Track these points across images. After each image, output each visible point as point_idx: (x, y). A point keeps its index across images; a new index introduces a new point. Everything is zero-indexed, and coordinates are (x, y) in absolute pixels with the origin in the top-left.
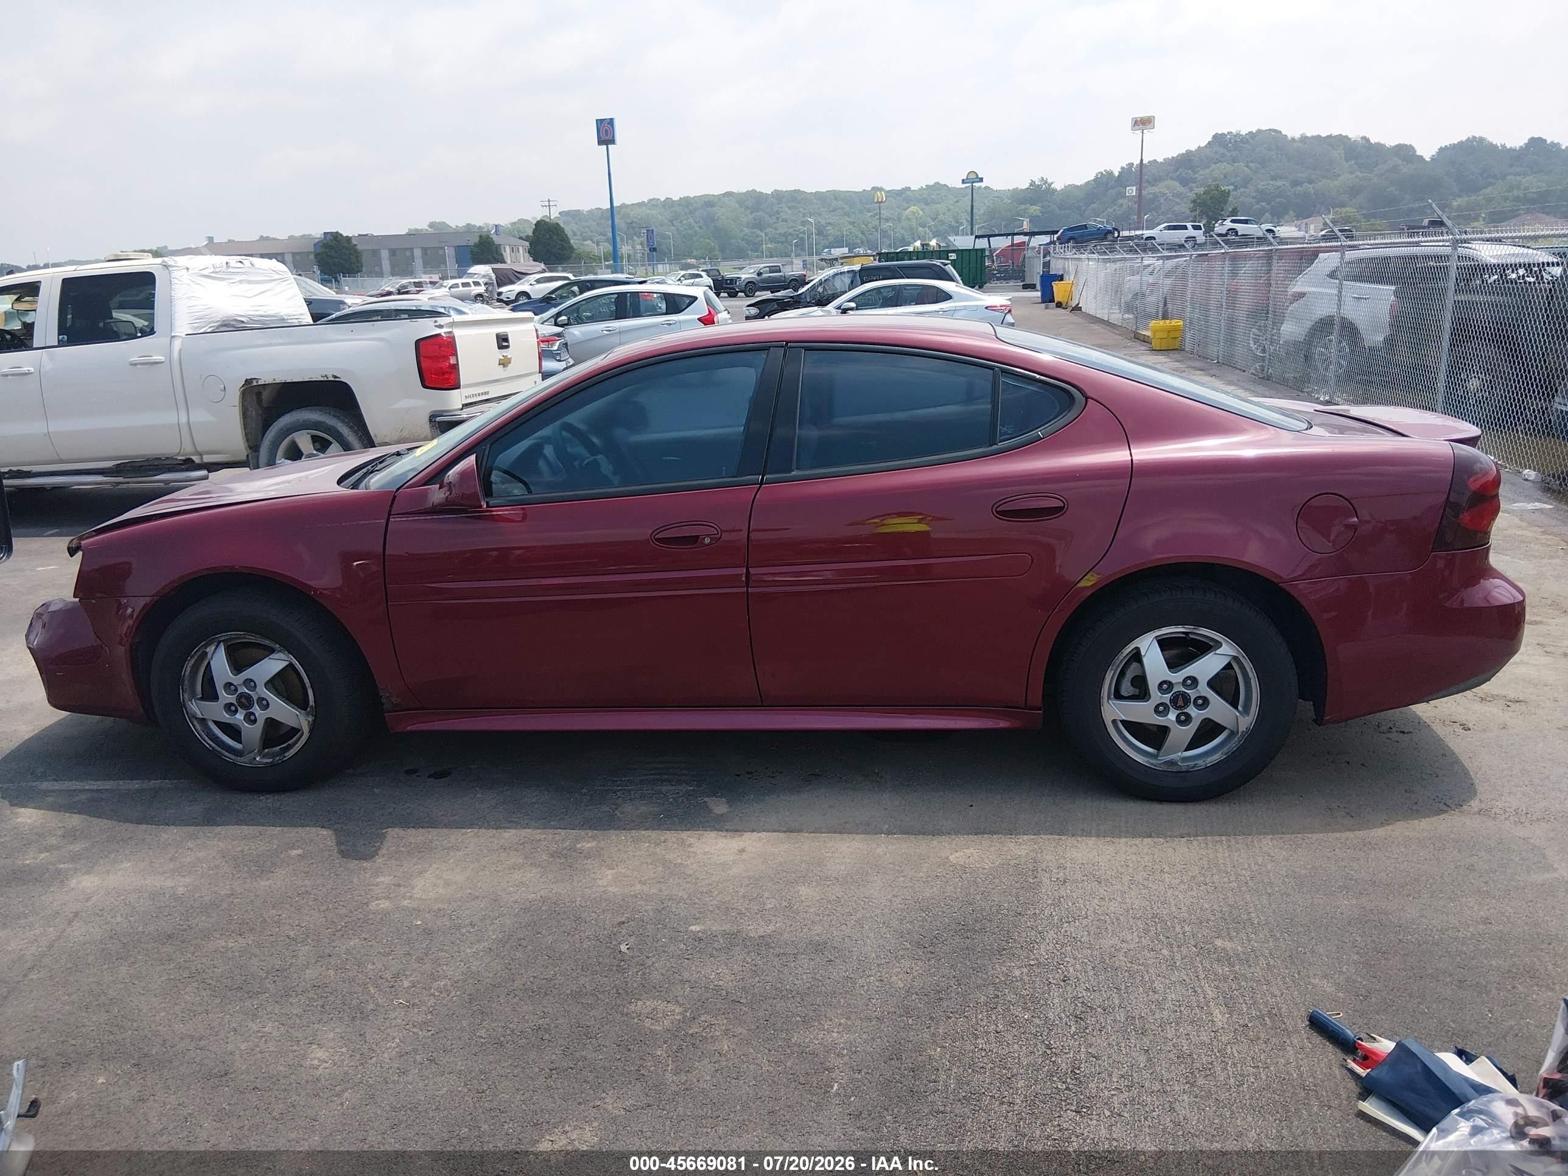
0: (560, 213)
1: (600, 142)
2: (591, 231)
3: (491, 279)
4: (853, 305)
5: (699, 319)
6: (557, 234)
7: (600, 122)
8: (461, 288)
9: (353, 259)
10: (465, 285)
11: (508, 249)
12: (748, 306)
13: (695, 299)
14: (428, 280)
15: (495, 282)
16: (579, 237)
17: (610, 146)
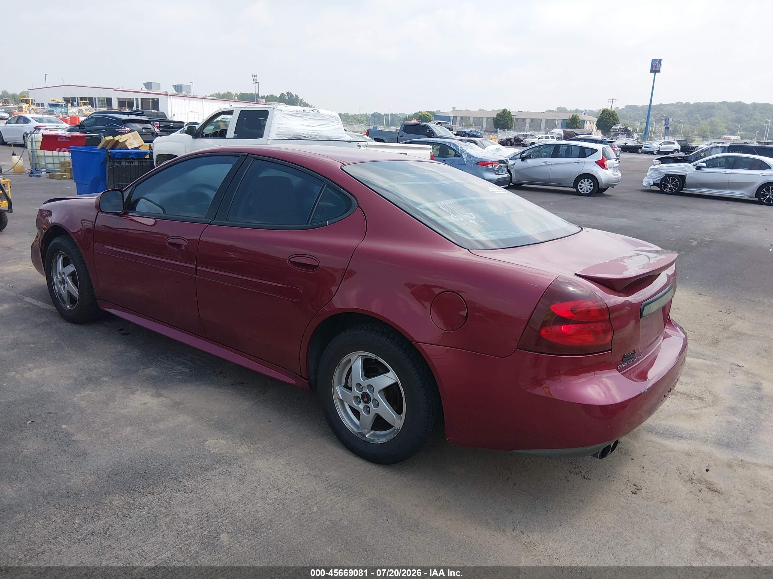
0: (625, 106)
1: (651, 71)
2: (640, 117)
3: (561, 136)
4: (705, 165)
5: (596, 162)
6: (613, 117)
7: (654, 61)
8: (544, 139)
9: (510, 122)
10: (547, 138)
11: (588, 123)
12: (657, 159)
13: (596, 151)
14: (530, 134)
15: (563, 137)
16: (633, 119)
17: (656, 73)
